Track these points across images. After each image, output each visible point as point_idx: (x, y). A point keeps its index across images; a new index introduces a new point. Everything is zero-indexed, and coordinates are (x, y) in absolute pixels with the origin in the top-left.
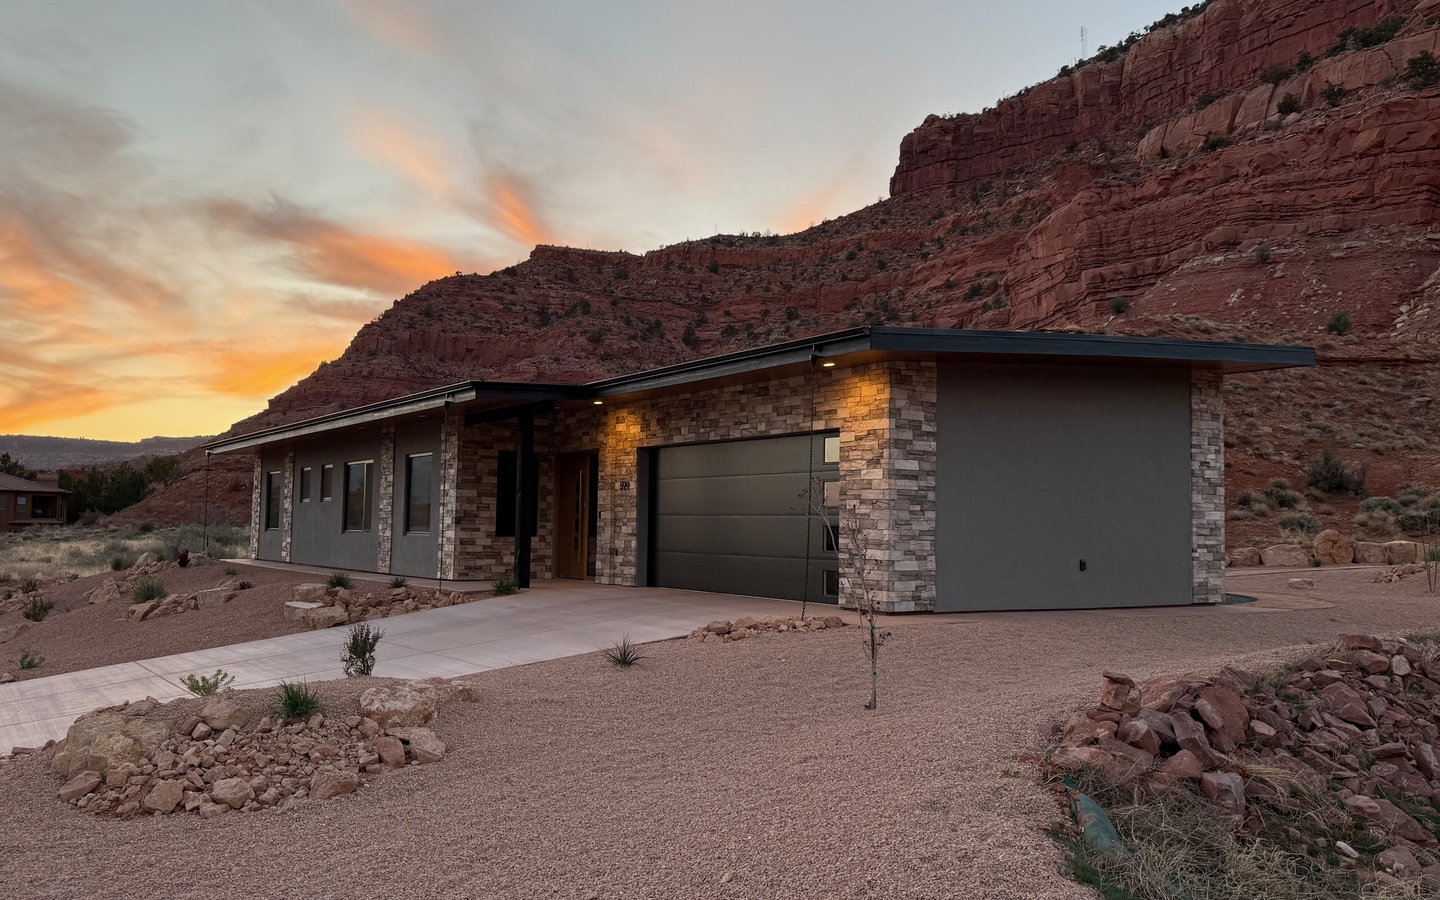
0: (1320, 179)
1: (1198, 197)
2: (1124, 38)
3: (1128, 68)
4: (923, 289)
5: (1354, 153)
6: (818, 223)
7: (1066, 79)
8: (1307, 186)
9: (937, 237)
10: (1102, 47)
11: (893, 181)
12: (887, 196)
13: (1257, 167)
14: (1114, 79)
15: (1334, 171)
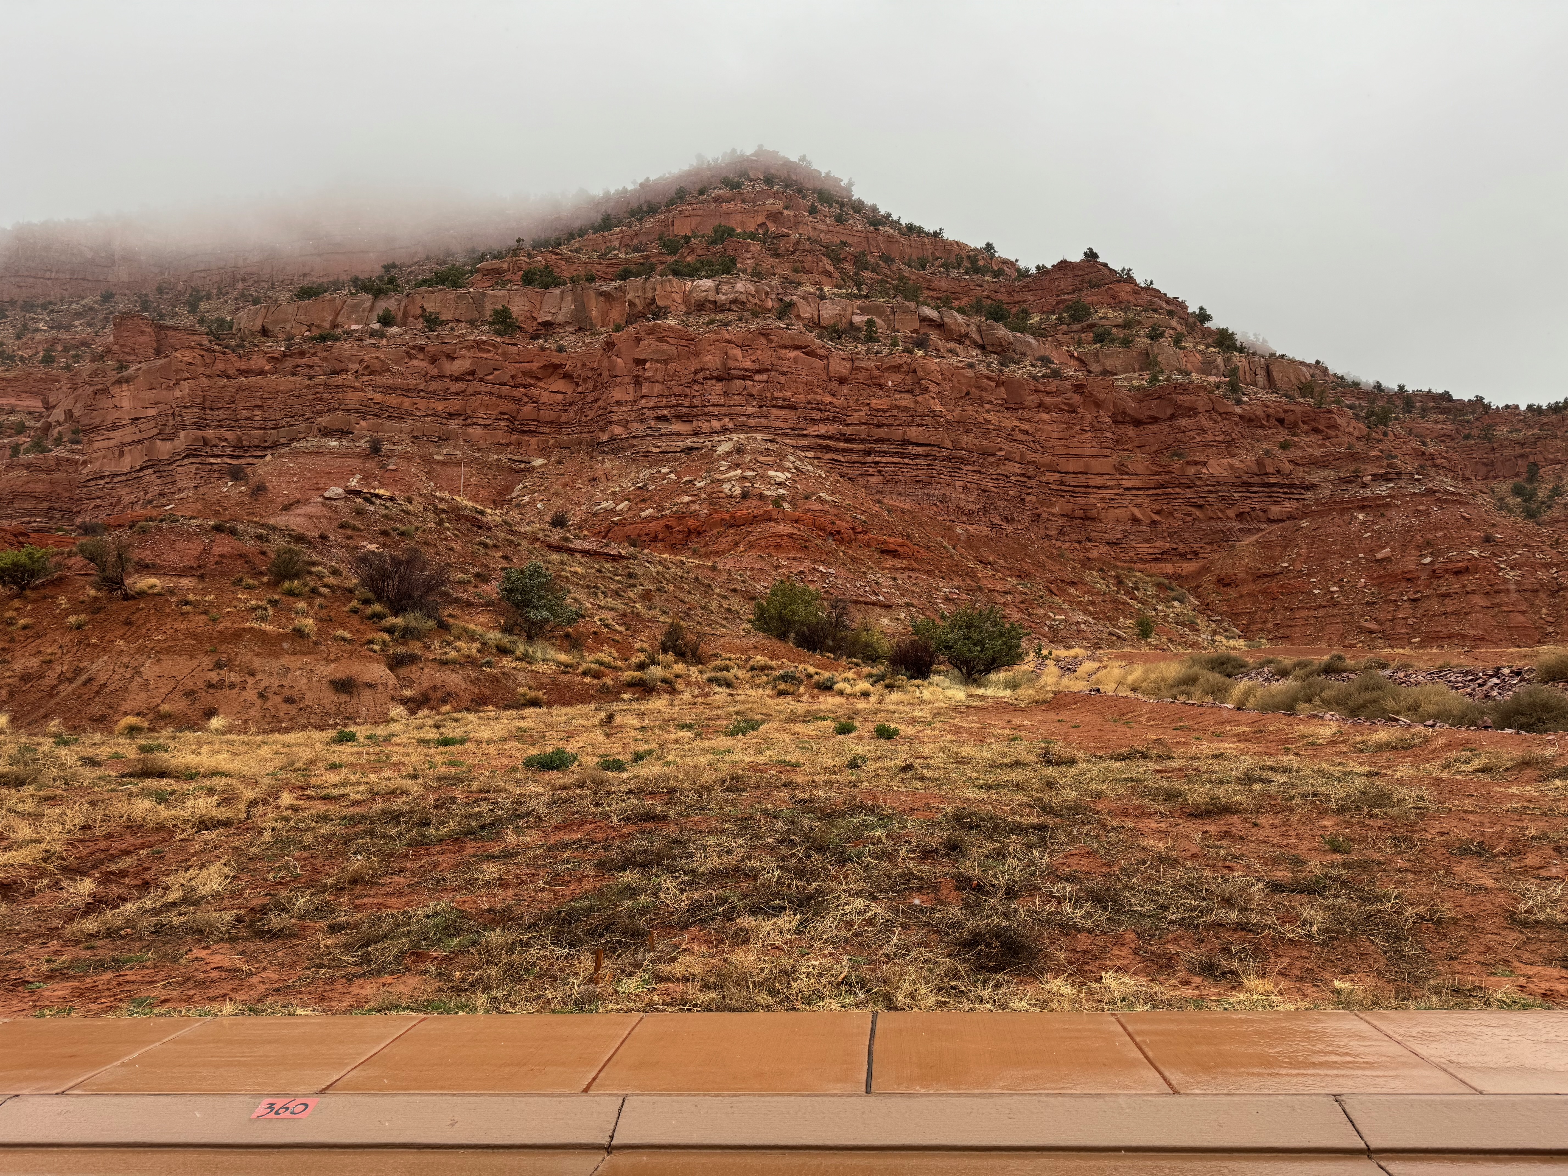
0: (422, 390)
1: (308, 382)
5: (451, 375)
8: (412, 394)
13: (367, 367)
15: (433, 386)
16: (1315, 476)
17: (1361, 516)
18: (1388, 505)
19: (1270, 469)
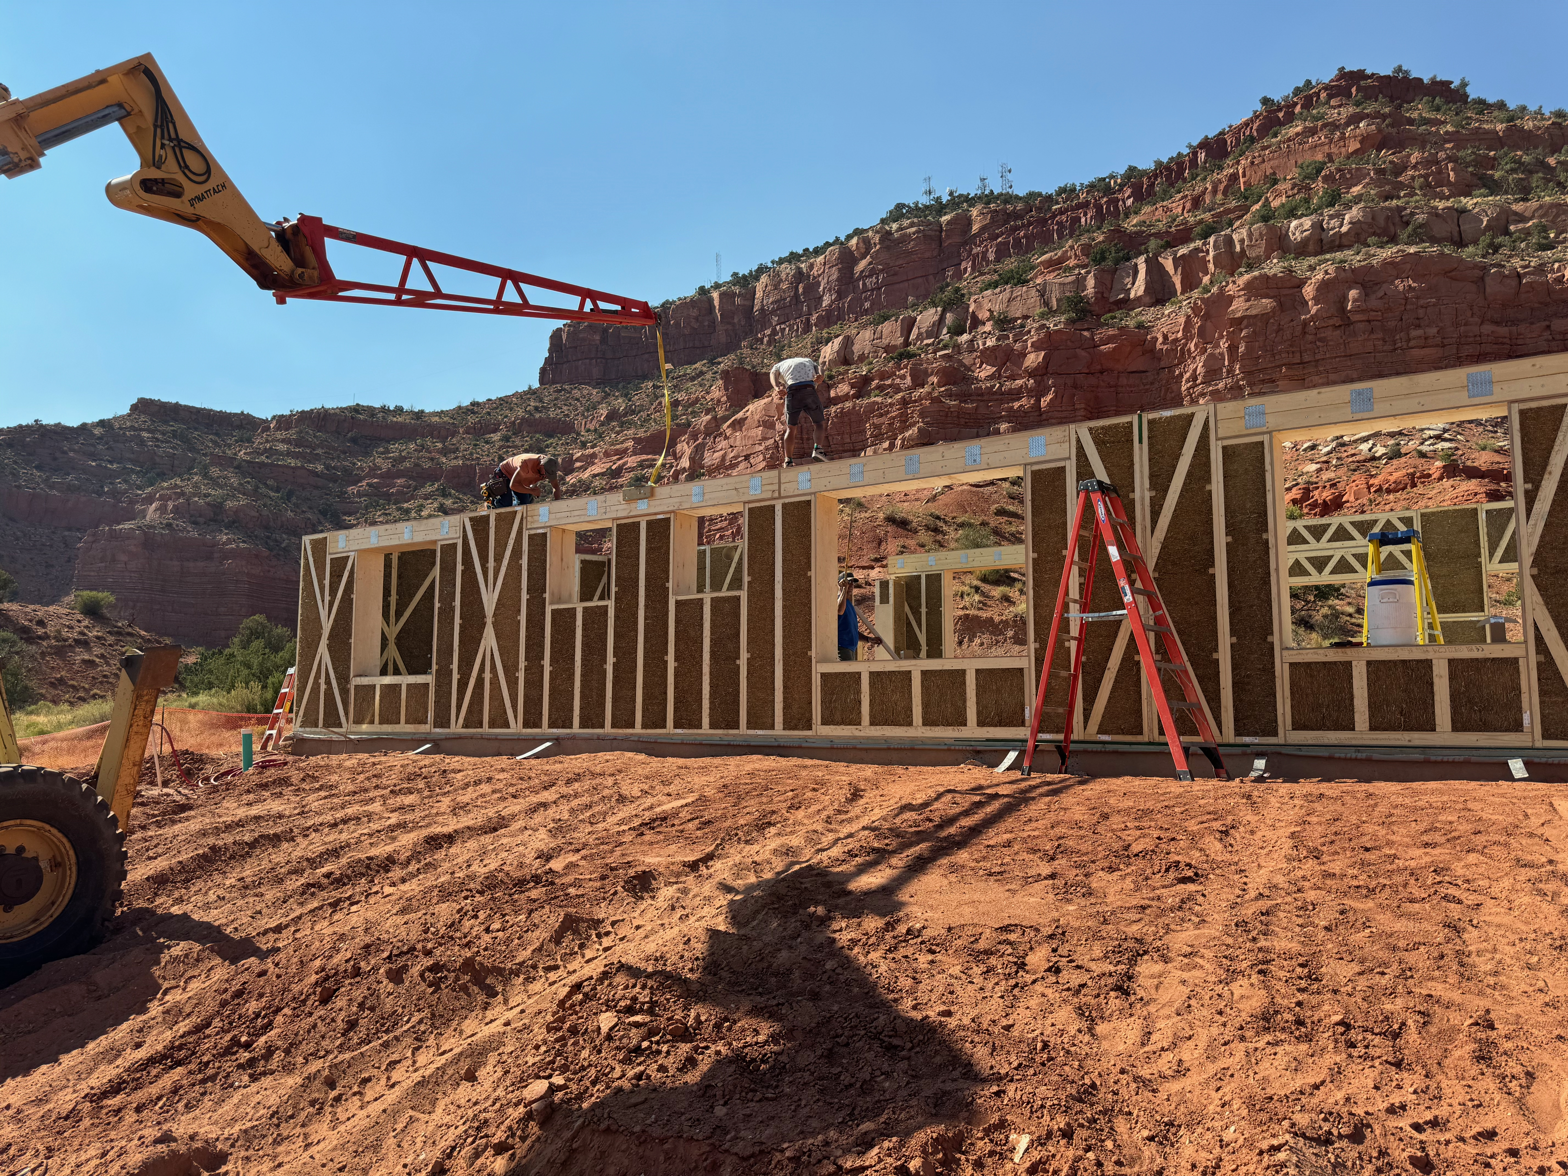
2: (755, 268)
3: (759, 294)
4: (586, 475)
5: (1024, 372)
6: (466, 403)
7: (704, 298)
9: (592, 428)
10: (735, 274)
11: (543, 372)
12: (536, 385)
13: (942, 378)
14: (748, 303)
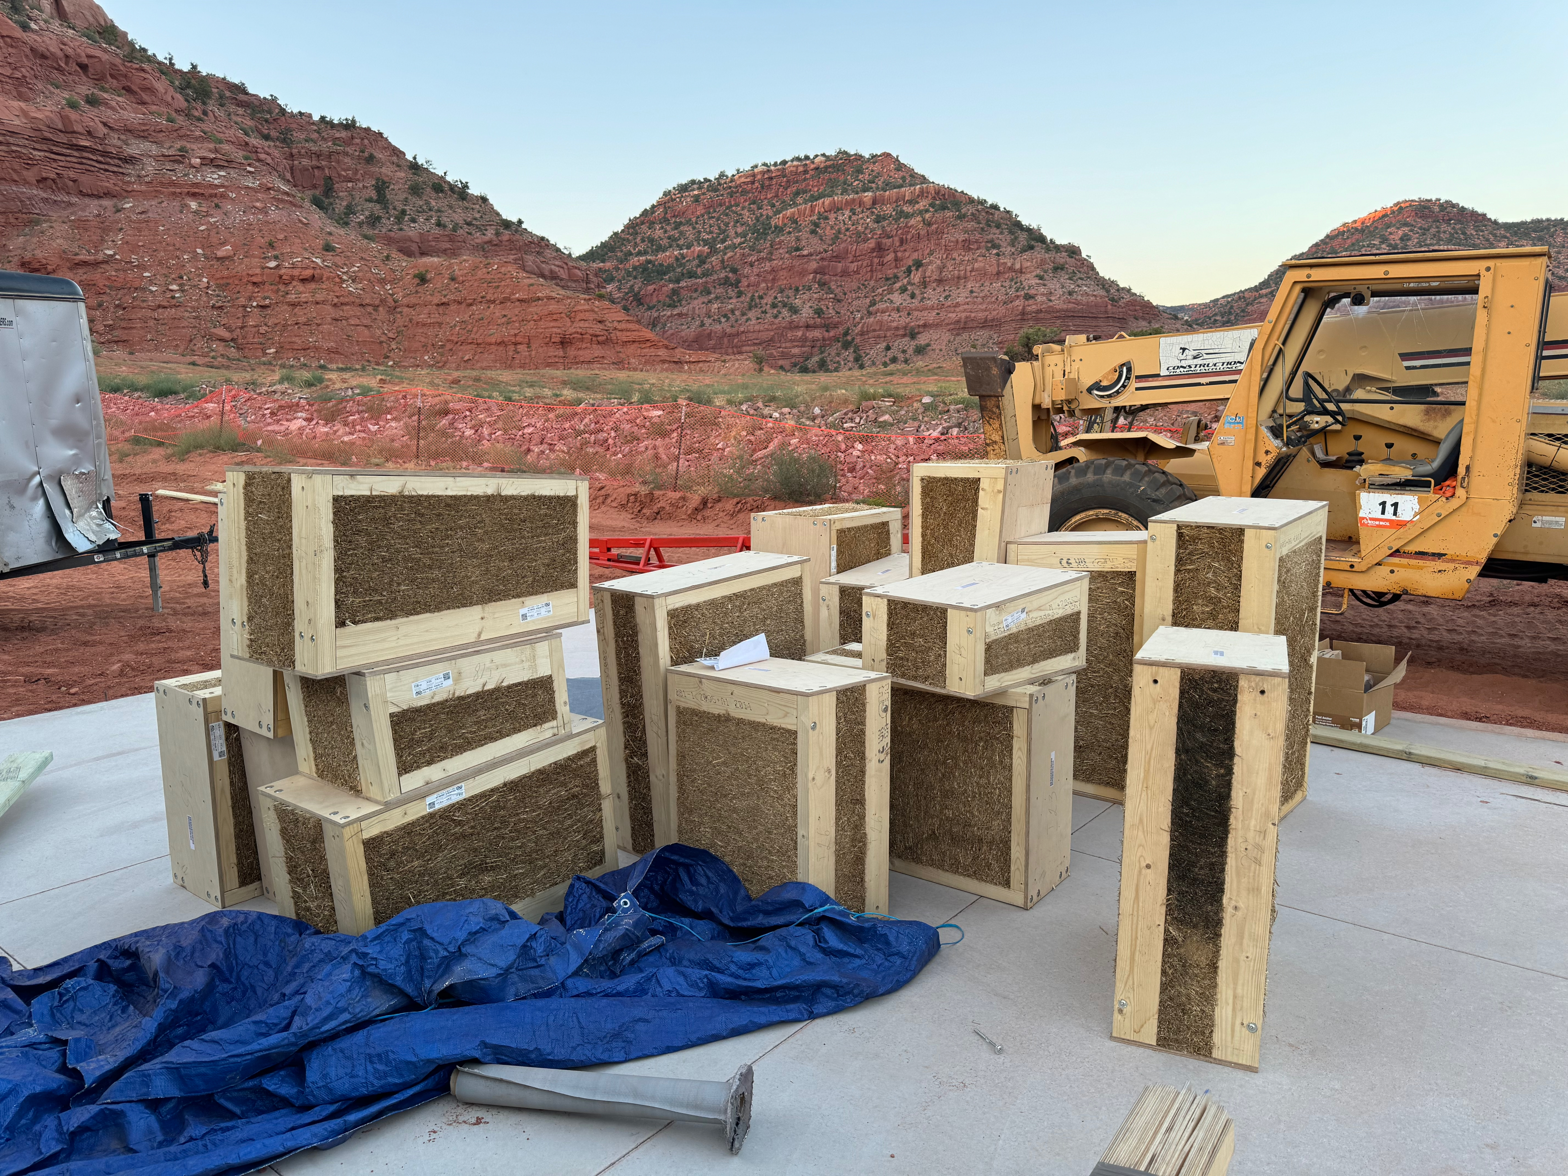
16: (135, 148)
17: (194, 205)
18: (223, 196)
19: (78, 128)
